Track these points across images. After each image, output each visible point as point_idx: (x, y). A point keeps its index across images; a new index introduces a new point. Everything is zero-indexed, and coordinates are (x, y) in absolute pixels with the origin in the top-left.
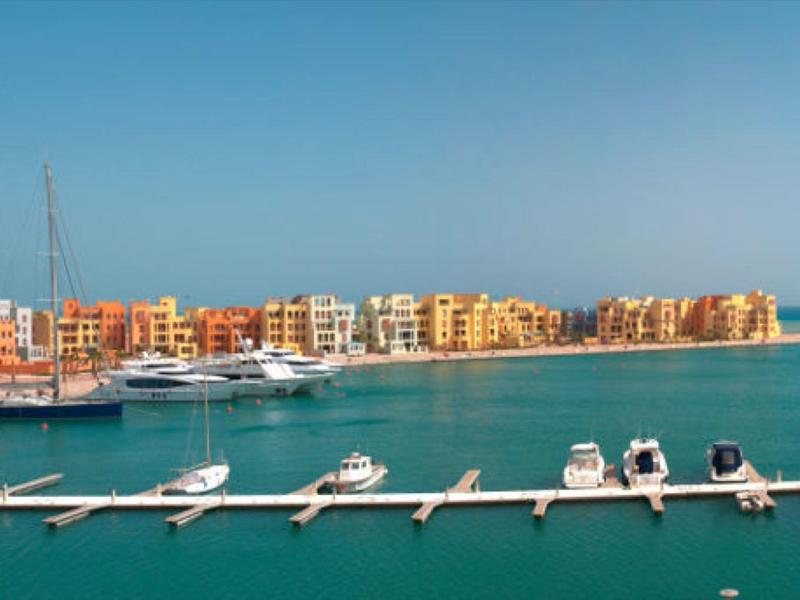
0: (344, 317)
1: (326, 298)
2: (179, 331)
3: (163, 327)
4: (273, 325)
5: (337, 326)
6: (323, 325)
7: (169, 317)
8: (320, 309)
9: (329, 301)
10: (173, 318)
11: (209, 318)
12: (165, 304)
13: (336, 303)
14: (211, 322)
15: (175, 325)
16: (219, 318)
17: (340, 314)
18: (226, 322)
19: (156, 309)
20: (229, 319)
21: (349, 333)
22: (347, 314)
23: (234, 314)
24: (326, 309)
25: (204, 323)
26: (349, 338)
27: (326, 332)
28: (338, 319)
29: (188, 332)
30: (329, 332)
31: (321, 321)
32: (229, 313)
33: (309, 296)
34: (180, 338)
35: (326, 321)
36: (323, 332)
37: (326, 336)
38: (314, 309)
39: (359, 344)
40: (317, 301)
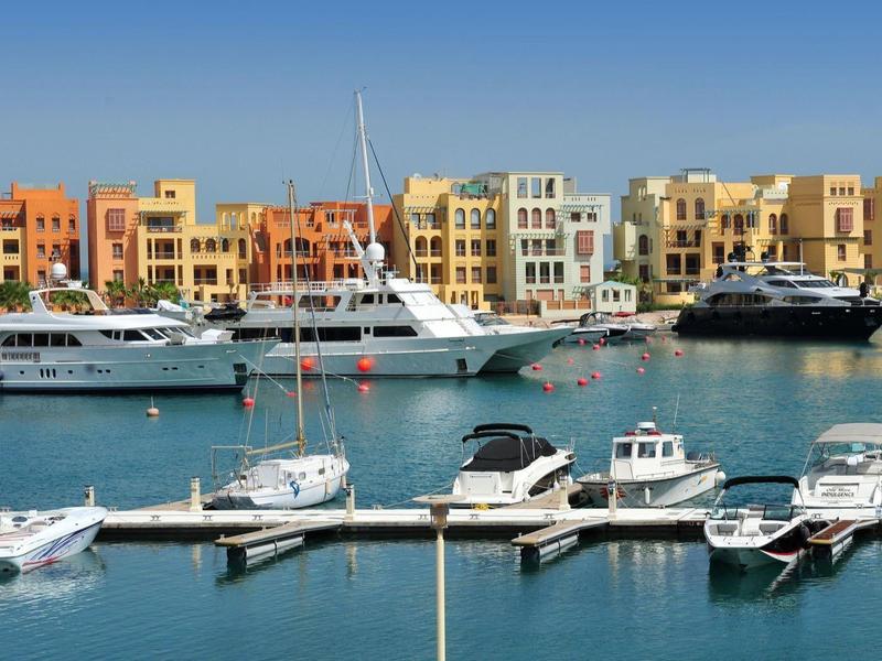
0: (585, 225)
1: (544, 179)
2: (206, 259)
3: (167, 248)
4: (420, 242)
5: (569, 245)
6: (537, 243)
7: (181, 223)
8: (530, 204)
9: (550, 184)
10: (189, 229)
11: (272, 228)
12: (171, 194)
13: (567, 191)
14: (278, 235)
15: (195, 245)
16: (298, 228)
17: (576, 217)
18: (313, 238)
19: (149, 205)
20: (319, 229)
21: (598, 263)
22: (593, 217)
23: (331, 218)
24: (544, 204)
25: (263, 238)
26: (597, 275)
27: (545, 258)
28: (571, 228)
29: (226, 262)
30: (552, 260)
31: (531, 232)
32: (320, 216)
33: (504, 176)
34: (206, 274)
35: (546, 233)
36: (538, 260)
37: (544, 266)
38: (515, 204)
39: (621, 287)
40: (522, 186)
